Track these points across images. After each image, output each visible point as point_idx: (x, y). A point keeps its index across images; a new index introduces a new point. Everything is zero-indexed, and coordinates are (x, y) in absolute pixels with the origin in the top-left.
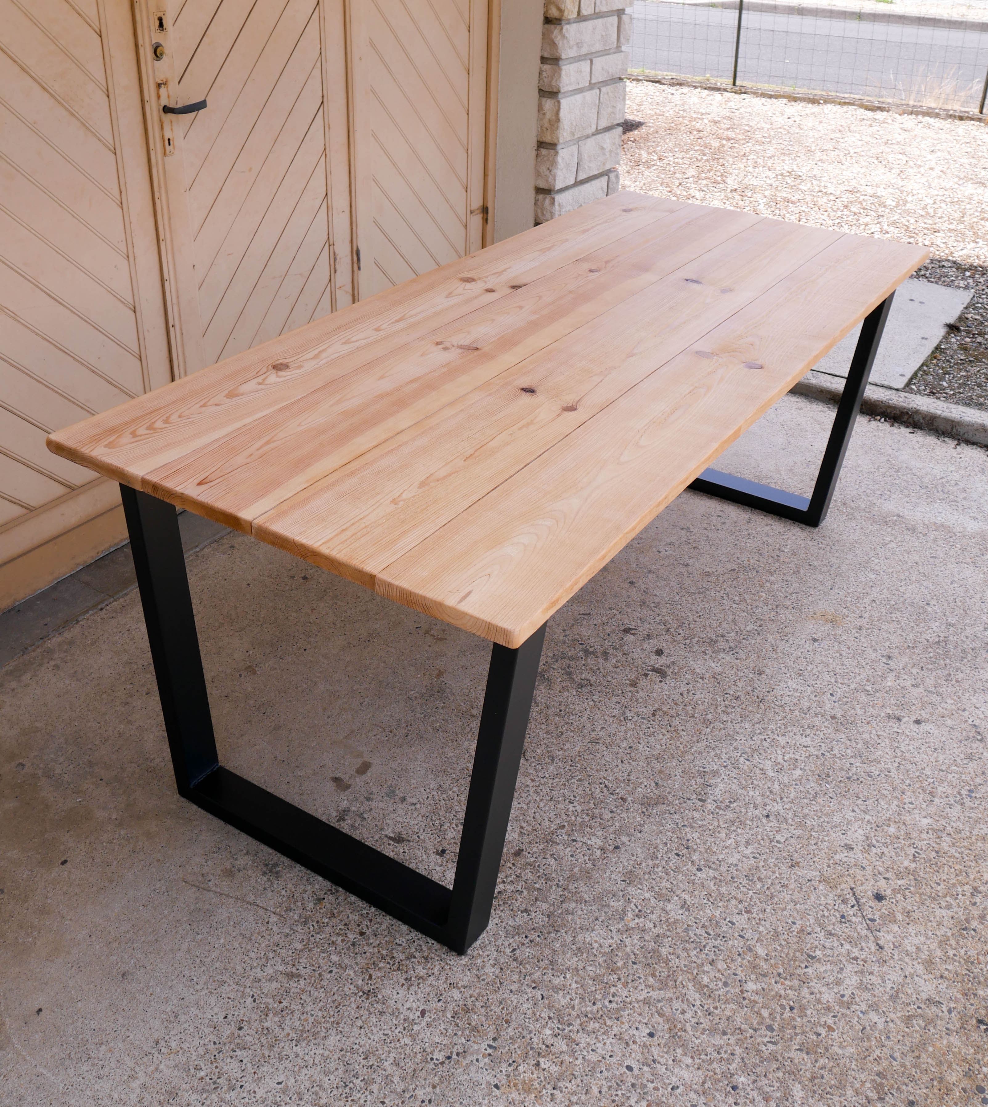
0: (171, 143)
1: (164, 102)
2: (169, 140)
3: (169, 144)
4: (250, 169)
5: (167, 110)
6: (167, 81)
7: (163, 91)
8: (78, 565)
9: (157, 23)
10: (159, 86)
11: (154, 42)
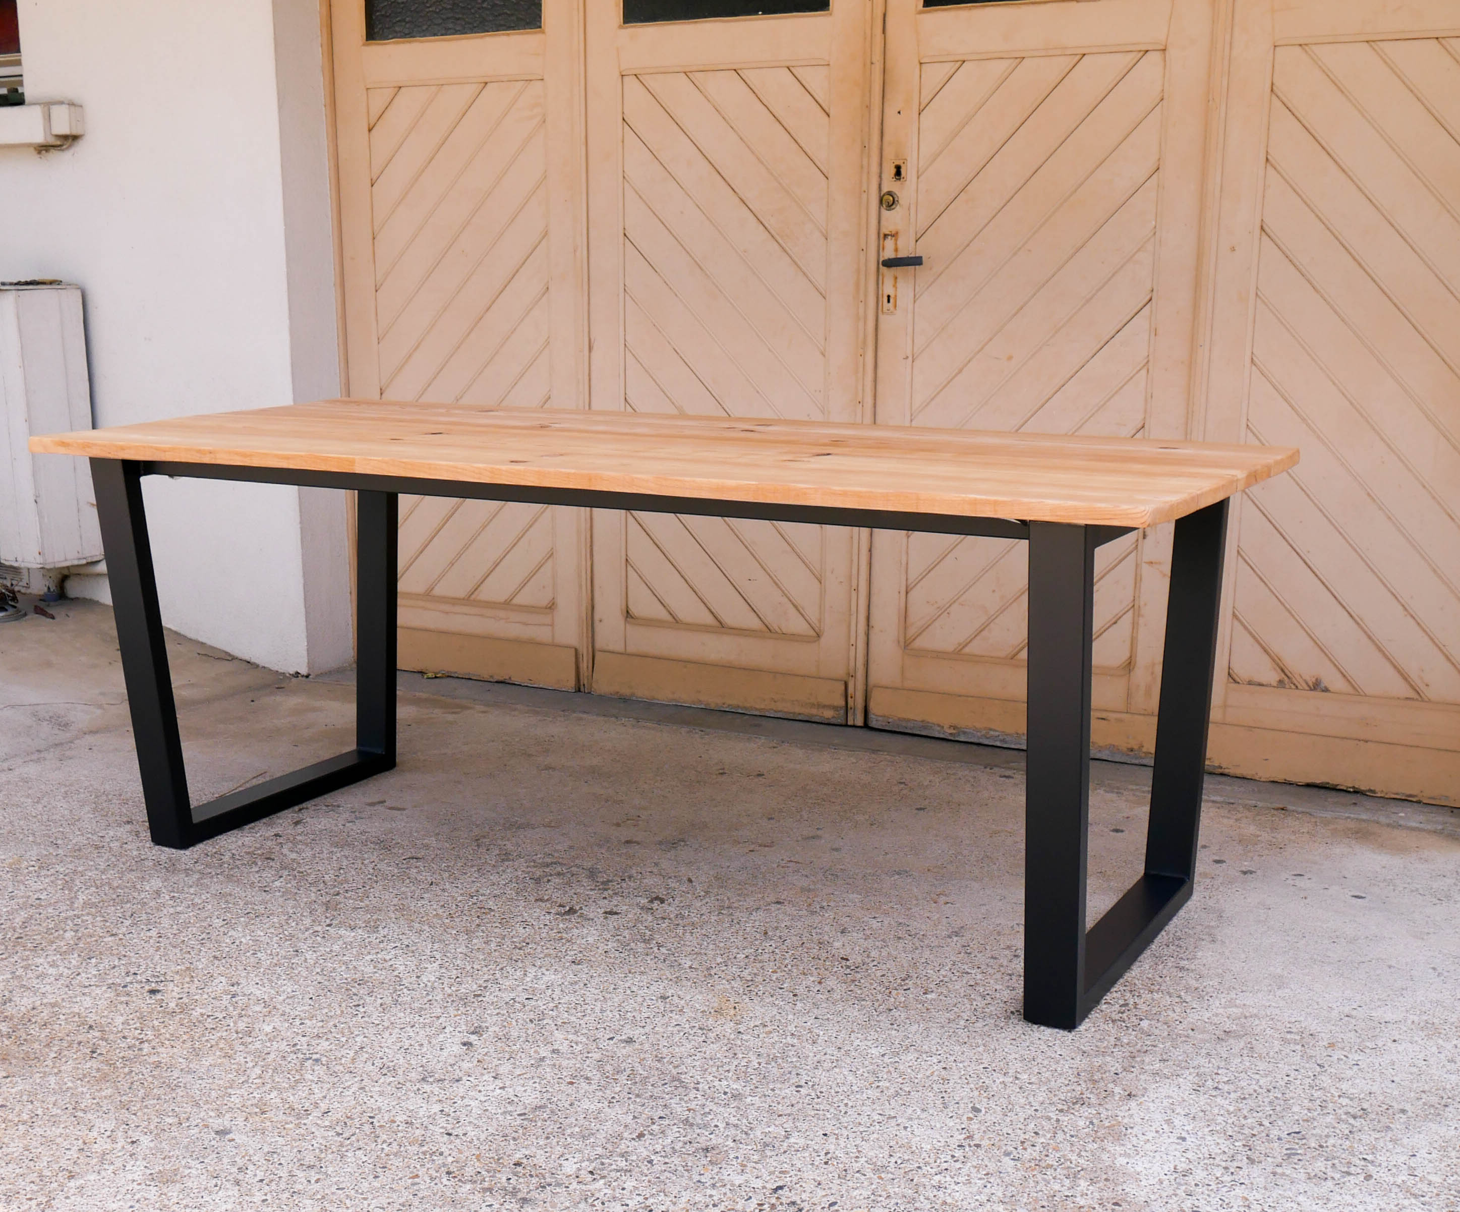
0: (891, 300)
1: (889, 254)
2: (889, 297)
3: (889, 301)
4: (1010, 358)
5: (890, 263)
6: (897, 233)
7: (889, 243)
8: (700, 702)
9: (894, 171)
10: (886, 236)
11: (885, 190)
